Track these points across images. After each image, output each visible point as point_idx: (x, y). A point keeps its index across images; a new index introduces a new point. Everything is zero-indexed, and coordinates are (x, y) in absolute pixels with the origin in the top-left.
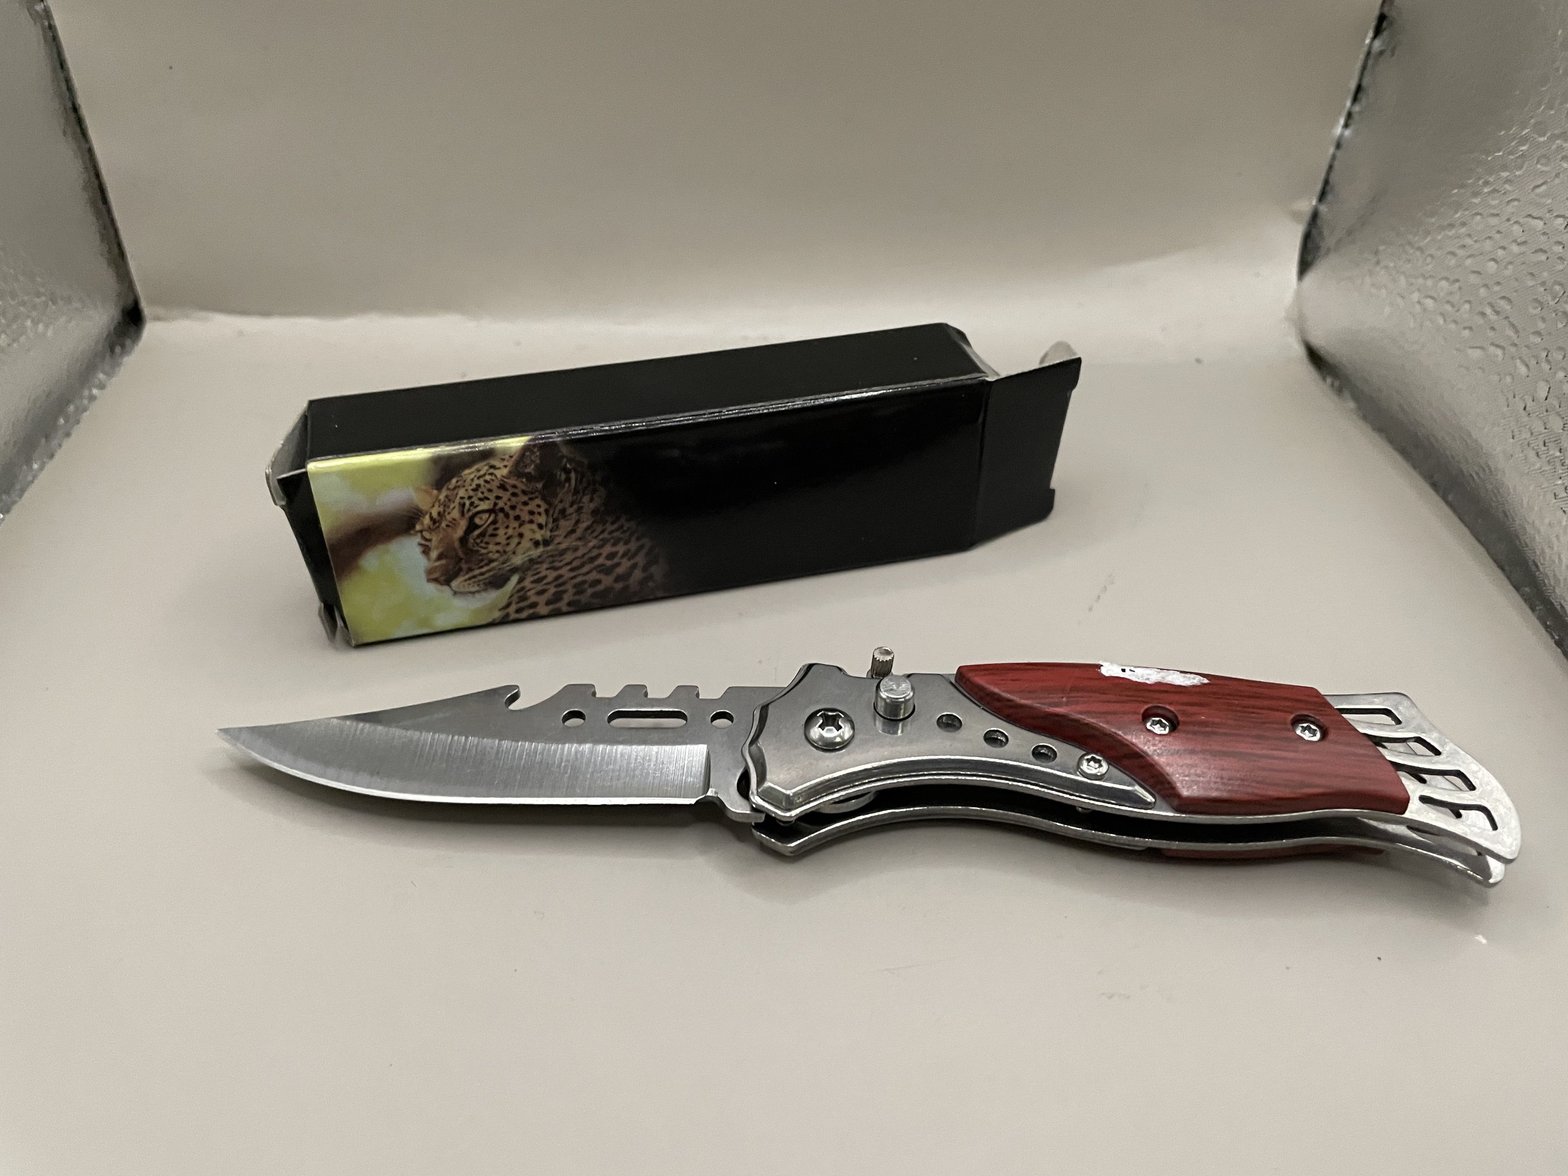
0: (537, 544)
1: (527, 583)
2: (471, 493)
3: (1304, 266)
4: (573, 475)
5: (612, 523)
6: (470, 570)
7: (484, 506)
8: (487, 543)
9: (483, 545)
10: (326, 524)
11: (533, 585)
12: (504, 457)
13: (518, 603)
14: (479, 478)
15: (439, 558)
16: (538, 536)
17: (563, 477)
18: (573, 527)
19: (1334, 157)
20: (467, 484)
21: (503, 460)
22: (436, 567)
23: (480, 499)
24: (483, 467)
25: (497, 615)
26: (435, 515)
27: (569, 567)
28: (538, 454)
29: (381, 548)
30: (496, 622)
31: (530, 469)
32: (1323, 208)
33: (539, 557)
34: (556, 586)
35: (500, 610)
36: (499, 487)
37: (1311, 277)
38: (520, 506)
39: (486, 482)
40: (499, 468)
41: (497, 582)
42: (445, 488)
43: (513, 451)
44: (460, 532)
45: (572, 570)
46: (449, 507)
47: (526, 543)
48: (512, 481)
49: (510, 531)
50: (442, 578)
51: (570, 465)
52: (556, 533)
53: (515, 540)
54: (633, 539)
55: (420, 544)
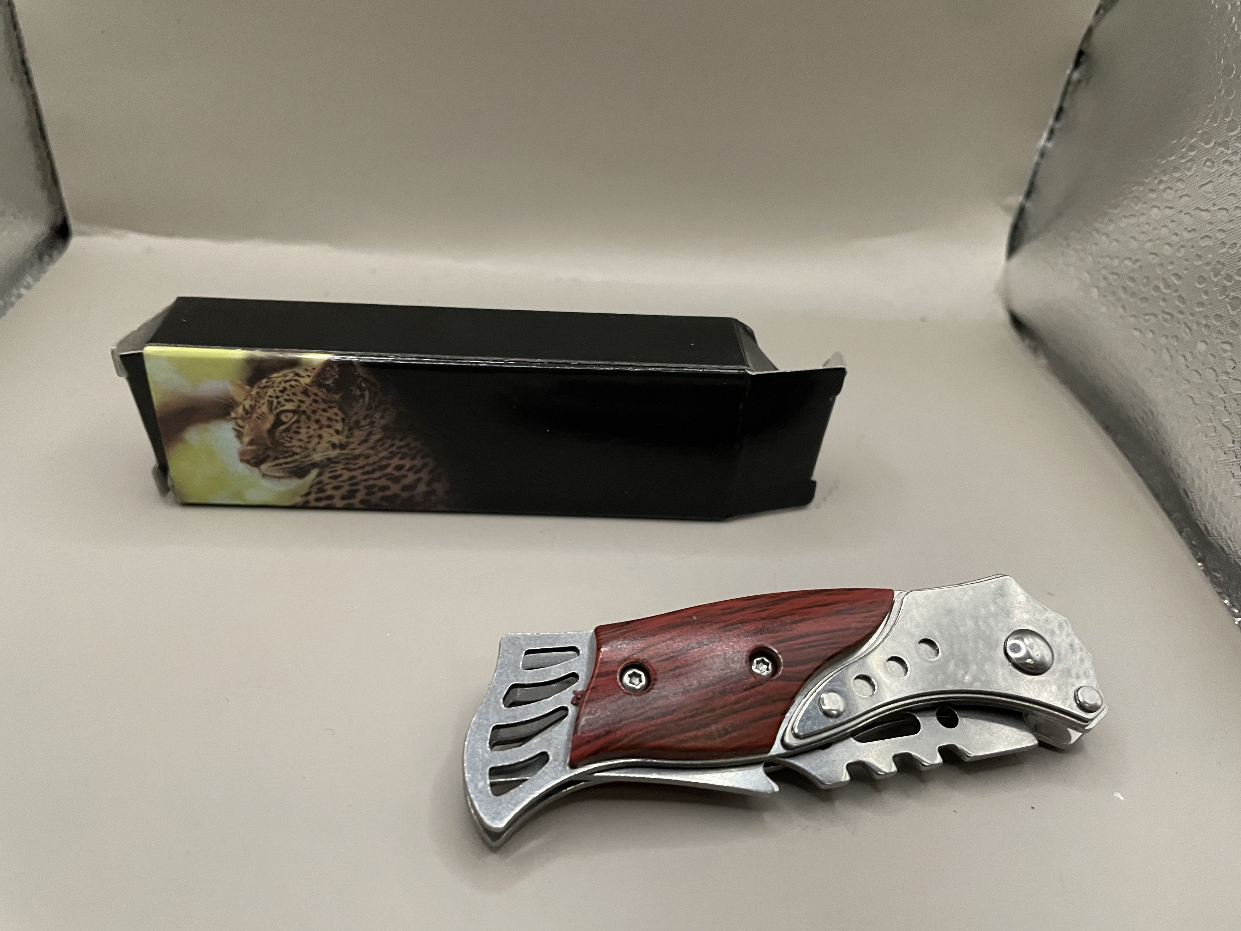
0: (334, 446)
1: (325, 478)
2: (279, 394)
3: (1012, 250)
4: (367, 393)
6: (276, 458)
7: (289, 406)
8: (291, 438)
9: (288, 439)
10: (157, 398)
11: (330, 481)
12: (308, 368)
13: (317, 493)
14: (286, 382)
15: (251, 443)
16: (336, 439)
17: (358, 393)
18: (366, 437)
19: (1038, 164)
20: (275, 385)
21: (307, 370)
22: (247, 451)
23: (286, 400)
24: (289, 373)
25: (299, 500)
26: (247, 407)
27: (361, 471)
28: (337, 370)
29: (202, 426)
31: (329, 382)
32: (1029, 205)
33: (337, 457)
34: (351, 485)
35: (302, 496)
36: (302, 393)
37: (1016, 258)
38: (320, 412)
39: (292, 386)
40: (303, 377)
41: (300, 472)
42: (256, 387)
43: (315, 364)
44: (268, 425)
45: (364, 474)
46: (259, 402)
47: (324, 444)
48: (314, 390)
49: (311, 432)
50: (252, 462)
51: (365, 384)
52: (351, 440)
53: (315, 440)
54: (418, 457)
55: (235, 429)
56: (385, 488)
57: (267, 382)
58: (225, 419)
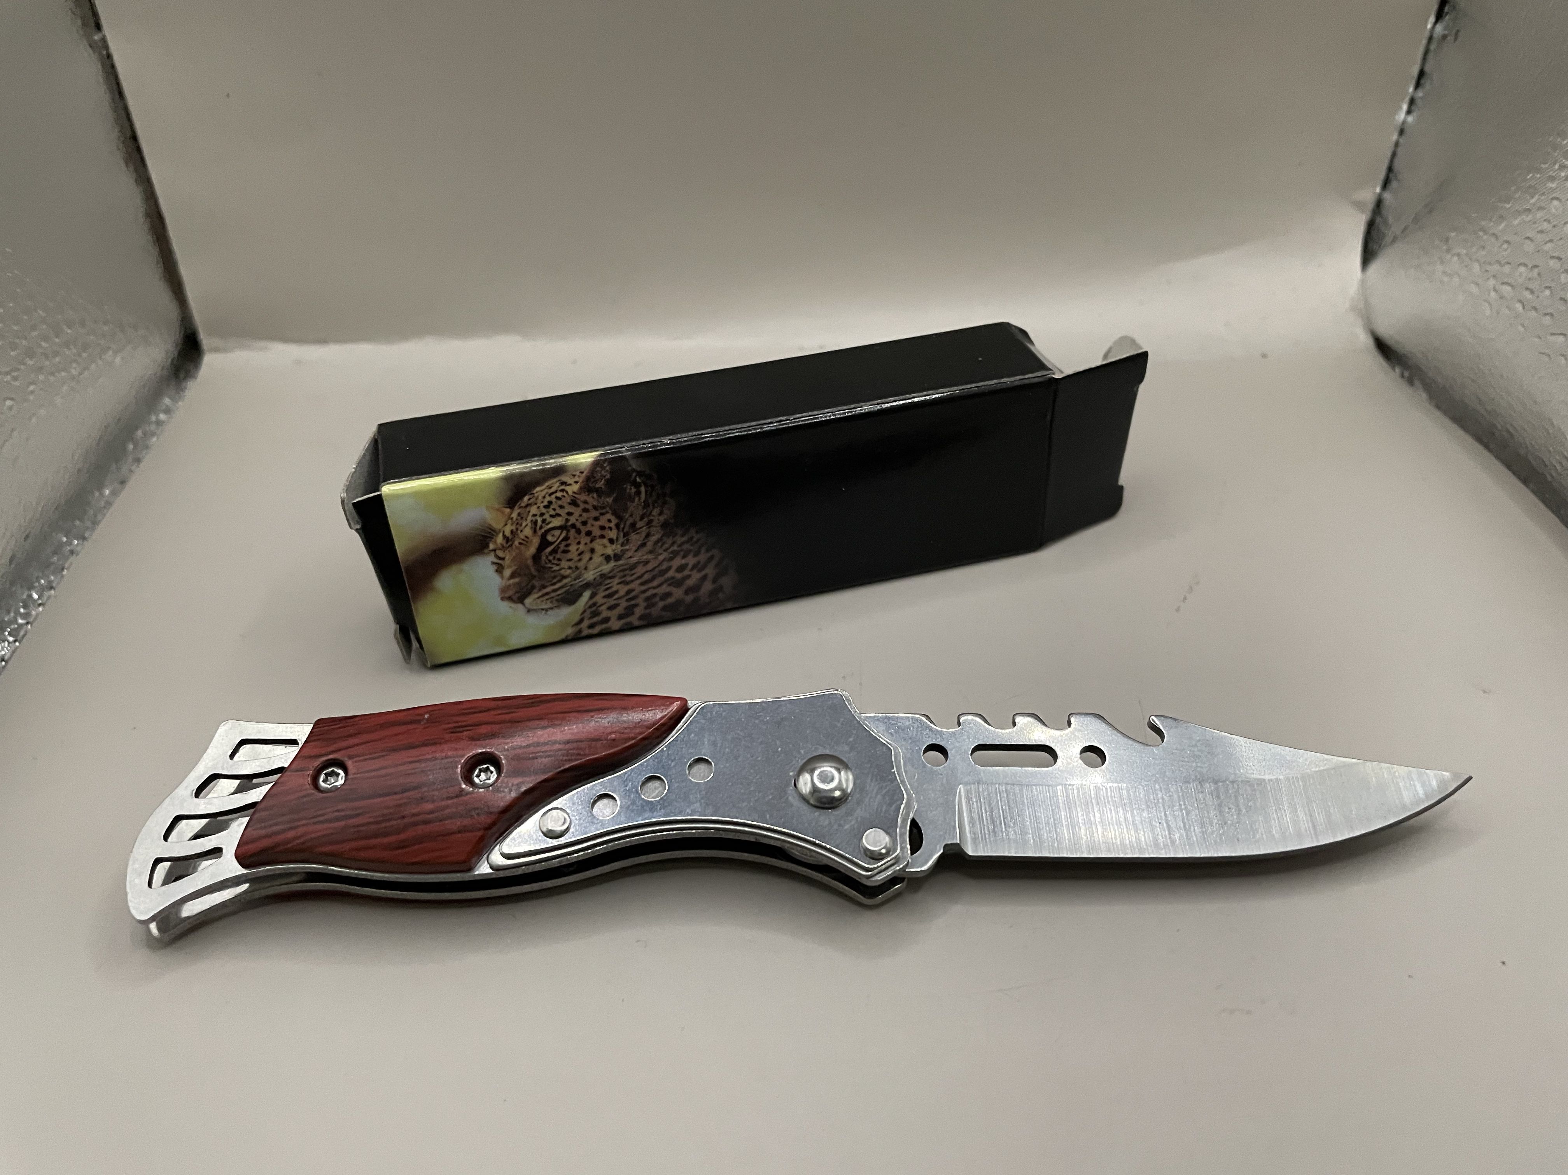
0: (608, 558)
1: (599, 599)
2: (544, 510)
3: (1368, 255)
4: (643, 489)
5: (682, 536)
6: (544, 587)
7: (557, 522)
8: (559, 560)
9: (556, 562)
10: (401, 546)
11: (605, 600)
12: (574, 473)
13: (590, 618)
14: (550, 495)
15: (513, 576)
16: (609, 551)
17: (633, 490)
18: (644, 539)
19: (1397, 144)
20: (539, 501)
21: (574, 476)
22: (510, 586)
23: (552, 516)
24: (554, 483)
25: (570, 631)
26: (508, 533)
27: (638, 582)
28: (608, 468)
29: (454, 568)
30: (570, 638)
31: (601, 484)
32: (1387, 196)
33: (610, 572)
34: (627, 600)
35: (573, 626)
36: (570, 504)
37: (1375, 267)
38: (590, 522)
39: (557, 498)
40: (570, 485)
41: (570, 598)
42: (516, 507)
43: (582, 468)
44: (532, 550)
45: (642, 584)
46: (521, 525)
47: (597, 559)
48: (583, 497)
49: (582, 547)
50: (515, 598)
51: (640, 478)
52: (627, 547)
53: (586, 557)
54: (703, 550)
55: (493, 563)
56: (668, 595)
57: (529, 499)
58: (483, 553)
